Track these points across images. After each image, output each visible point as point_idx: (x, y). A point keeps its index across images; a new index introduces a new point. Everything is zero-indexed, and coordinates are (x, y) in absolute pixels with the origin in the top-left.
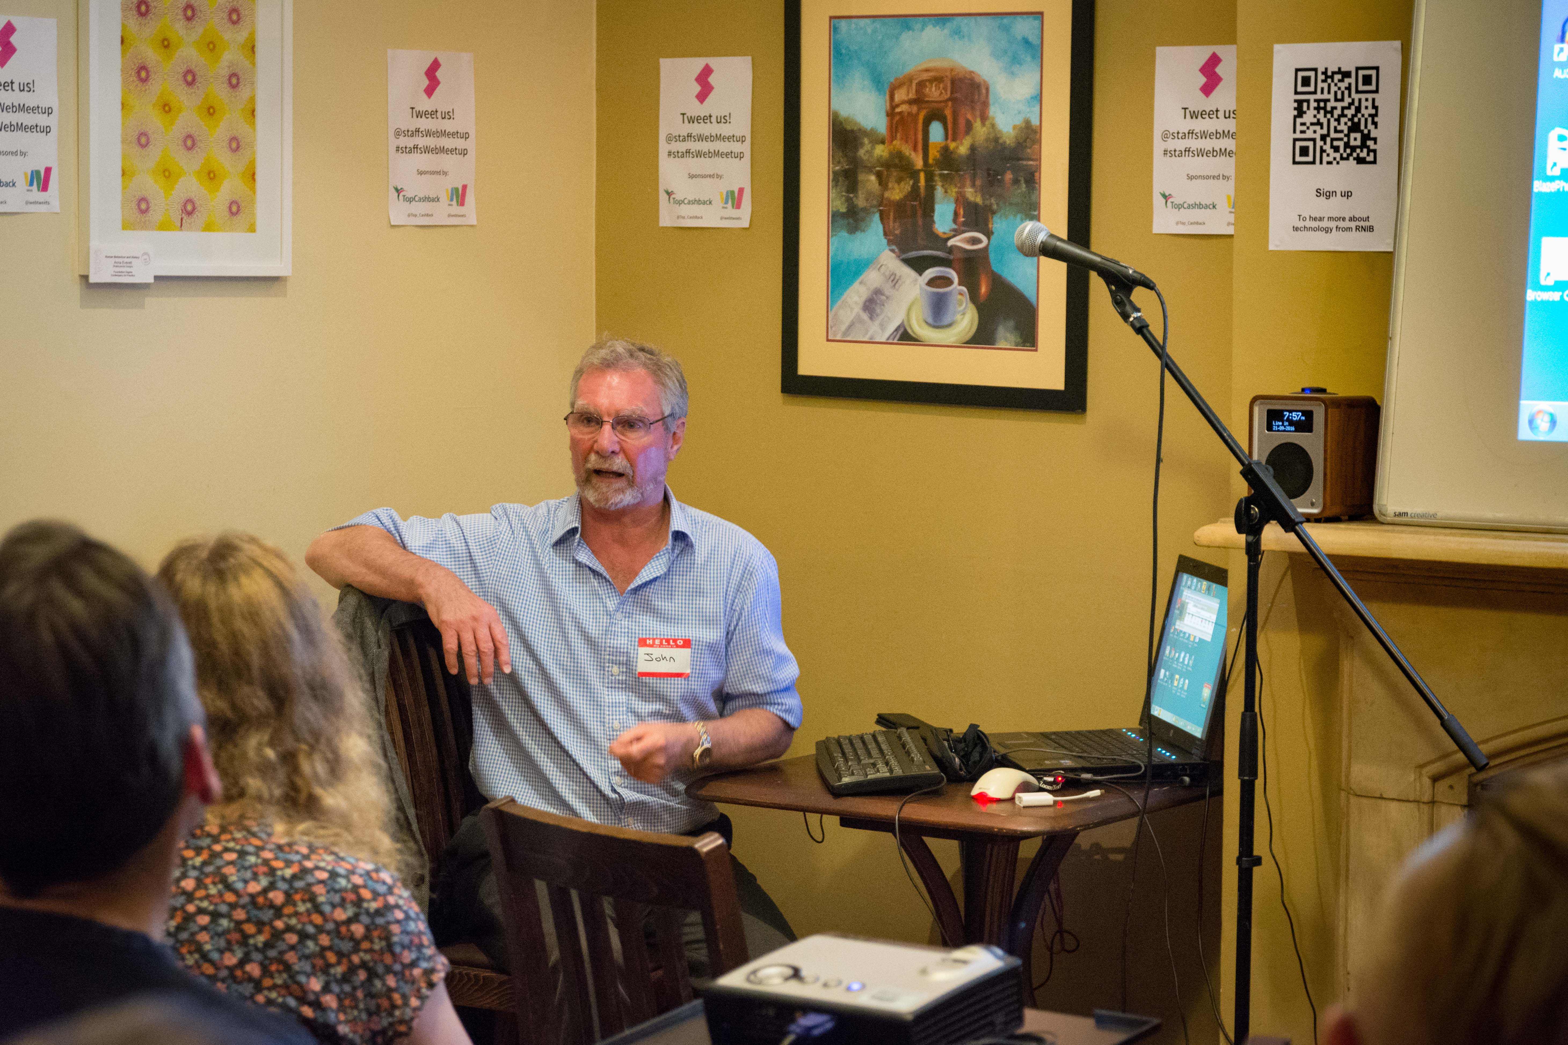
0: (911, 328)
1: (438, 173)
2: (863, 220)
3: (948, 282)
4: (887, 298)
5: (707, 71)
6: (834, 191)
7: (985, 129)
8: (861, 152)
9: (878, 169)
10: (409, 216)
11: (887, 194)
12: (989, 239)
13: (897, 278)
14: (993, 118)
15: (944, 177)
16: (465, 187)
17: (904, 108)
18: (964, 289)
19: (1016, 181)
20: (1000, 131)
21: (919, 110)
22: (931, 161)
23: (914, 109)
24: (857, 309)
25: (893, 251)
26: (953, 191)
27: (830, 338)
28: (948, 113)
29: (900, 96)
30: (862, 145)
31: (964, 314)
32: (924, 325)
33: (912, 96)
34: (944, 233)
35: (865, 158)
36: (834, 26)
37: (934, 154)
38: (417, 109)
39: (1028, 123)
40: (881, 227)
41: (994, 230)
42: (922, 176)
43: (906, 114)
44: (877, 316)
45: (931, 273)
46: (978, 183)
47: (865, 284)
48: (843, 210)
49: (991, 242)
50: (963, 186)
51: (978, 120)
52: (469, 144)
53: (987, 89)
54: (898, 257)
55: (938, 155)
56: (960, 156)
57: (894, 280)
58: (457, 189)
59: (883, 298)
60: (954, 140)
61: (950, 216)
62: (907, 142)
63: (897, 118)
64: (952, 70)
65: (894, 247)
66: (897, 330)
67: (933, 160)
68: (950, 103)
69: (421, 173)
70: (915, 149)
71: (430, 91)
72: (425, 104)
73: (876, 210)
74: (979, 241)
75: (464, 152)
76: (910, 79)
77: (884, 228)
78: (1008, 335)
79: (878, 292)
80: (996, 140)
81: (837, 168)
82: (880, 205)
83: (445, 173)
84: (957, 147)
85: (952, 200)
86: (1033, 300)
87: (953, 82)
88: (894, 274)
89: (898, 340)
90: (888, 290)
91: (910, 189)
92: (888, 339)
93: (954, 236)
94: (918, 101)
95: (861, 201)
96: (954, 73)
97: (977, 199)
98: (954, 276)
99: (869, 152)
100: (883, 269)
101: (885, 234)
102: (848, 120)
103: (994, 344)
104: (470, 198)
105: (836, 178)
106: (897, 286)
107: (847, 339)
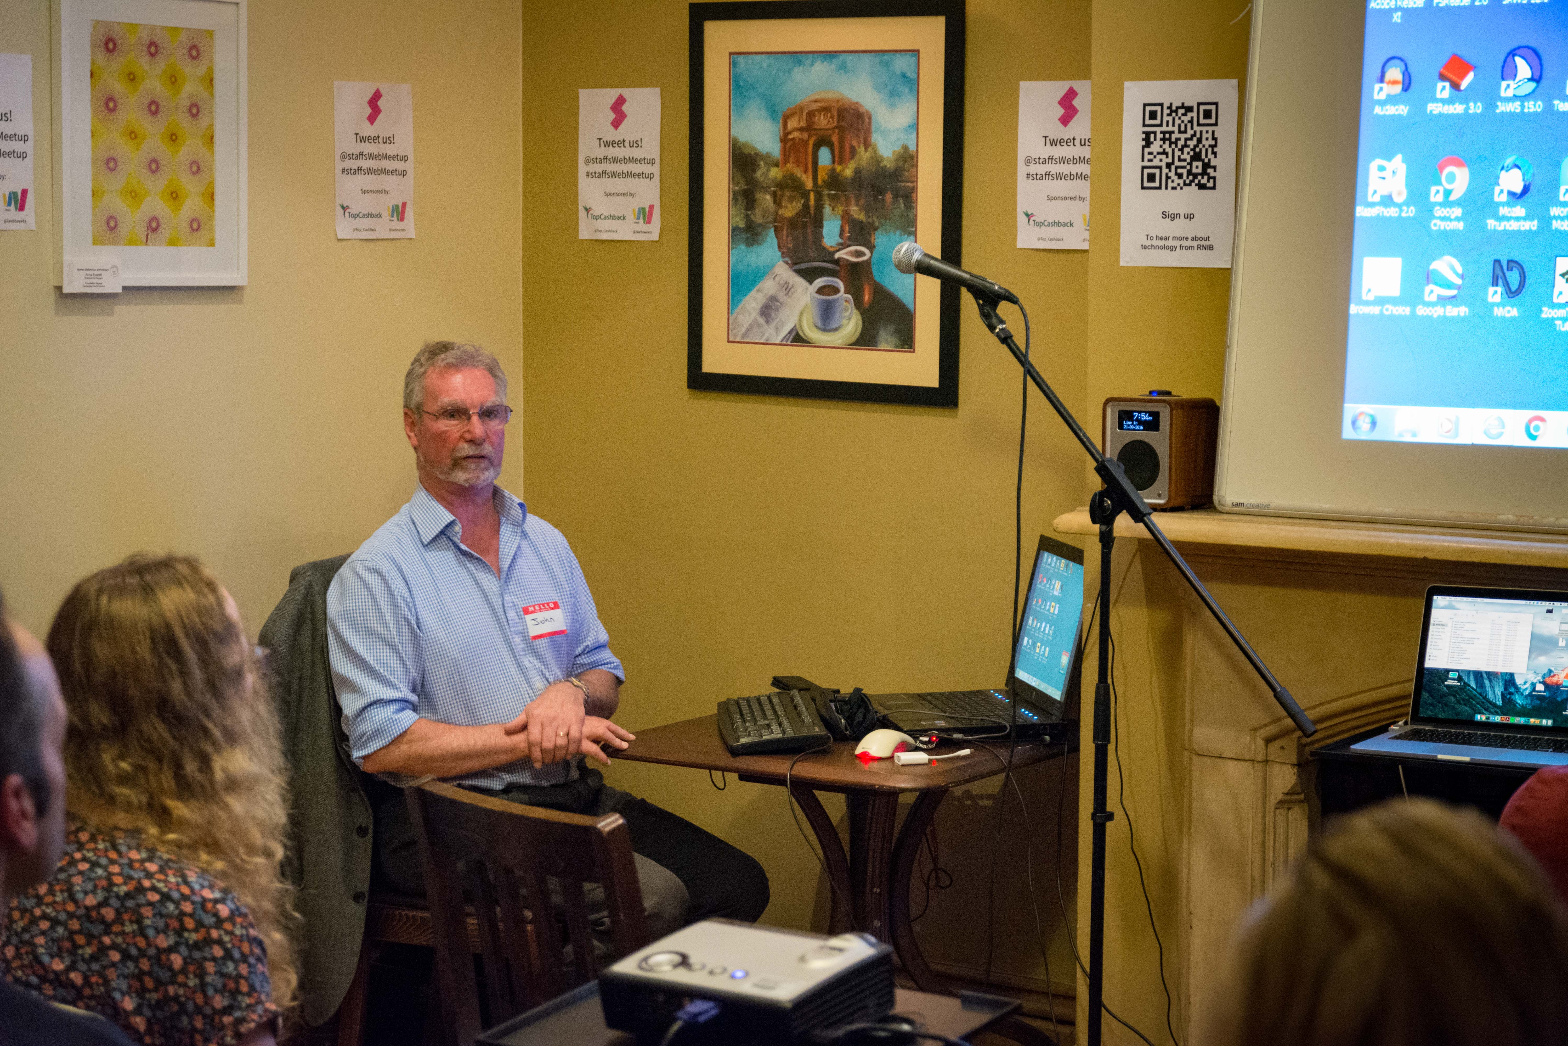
0: (802, 332)
1: (380, 192)
2: (759, 234)
3: (836, 290)
4: (781, 304)
5: (621, 101)
6: (734, 209)
7: (867, 154)
8: (758, 174)
9: (772, 189)
10: (354, 230)
11: (781, 212)
12: (871, 252)
13: (790, 286)
14: (875, 145)
15: (830, 197)
16: (404, 204)
17: (796, 135)
18: (849, 297)
19: (895, 201)
20: (882, 157)
21: (809, 136)
22: (820, 182)
23: (805, 136)
24: (755, 314)
25: (786, 263)
26: (840, 209)
27: (731, 340)
28: (835, 139)
29: (792, 124)
30: (759, 167)
31: (849, 319)
32: (814, 329)
33: (803, 124)
34: (832, 247)
35: (761, 179)
36: (734, 61)
37: (822, 176)
38: (361, 134)
39: (906, 148)
40: (775, 241)
41: (876, 244)
42: (812, 195)
43: (798, 140)
44: (773, 319)
45: (820, 282)
46: (863, 201)
47: (761, 292)
48: (742, 225)
49: (874, 254)
50: (847, 205)
51: (862, 146)
52: (409, 166)
53: (870, 118)
54: (791, 267)
55: (826, 177)
56: (846, 178)
57: (788, 289)
58: (397, 206)
59: (778, 304)
60: (840, 163)
61: (837, 230)
62: (798, 165)
63: (790, 144)
64: (838, 101)
65: (787, 259)
66: (790, 333)
67: (823, 181)
68: (836, 131)
69: (364, 192)
70: (806, 171)
71: (372, 119)
72: (368, 130)
73: (771, 225)
74: (861, 254)
75: (404, 173)
76: (801, 109)
77: (778, 242)
78: (889, 338)
79: (773, 299)
80: (878, 163)
81: (737, 188)
82: (775, 222)
83: (387, 192)
84: (843, 170)
85: (839, 217)
86: (911, 307)
87: (839, 111)
88: (787, 283)
89: (792, 342)
90: (782, 297)
91: (801, 207)
92: (782, 341)
93: (840, 250)
94: (809, 128)
95: (758, 218)
96: (841, 103)
97: (862, 217)
98: (841, 285)
99: (765, 174)
100: (777, 279)
101: (780, 247)
102: (746, 145)
103: (876, 346)
104: (409, 213)
105: (735, 197)
106: (790, 293)
107: (746, 340)
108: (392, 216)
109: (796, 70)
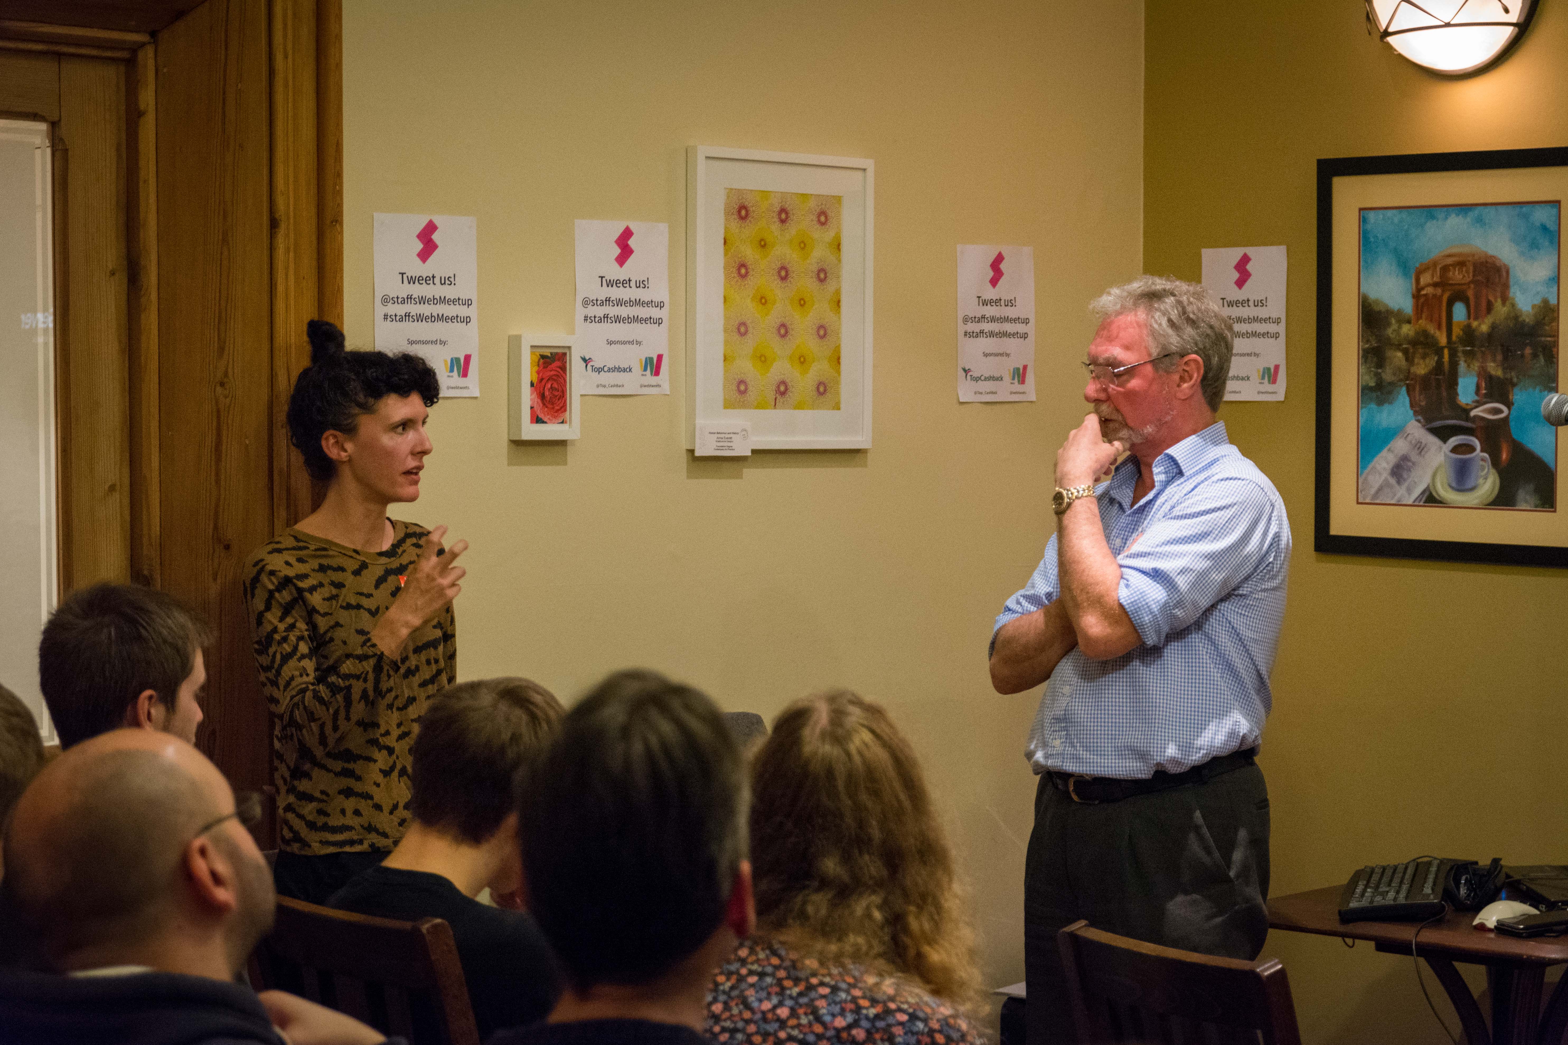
0: (1436, 492)
1: (1001, 355)
2: (1390, 393)
3: (1472, 449)
4: (1414, 464)
5: (1245, 259)
6: (1363, 367)
7: (1505, 308)
8: (1389, 332)
9: (1404, 346)
10: (975, 393)
11: (1413, 369)
12: (1510, 409)
13: (1422, 446)
14: (1514, 299)
15: (1466, 353)
16: (1025, 367)
17: (1429, 290)
18: (1486, 455)
19: (1535, 356)
20: (1521, 311)
21: (1443, 291)
22: (1454, 338)
23: (1439, 291)
24: (1385, 475)
25: (1419, 421)
26: (1476, 365)
27: (1360, 501)
28: (1470, 293)
29: (1425, 279)
30: (1389, 324)
31: (1486, 479)
32: (1448, 489)
33: (1436, 279)
34: (1467, 404)
35: (1392, 336)
36: (1364, 217)
37: (1457, 332)
38: (983, 298)
39: (1546, 302)
42: (1446, 351)
43: (1431, 296)
44: (1405, 480)
45: (1454, 441)
46: (1499, 357)
47: (1392, 452)
48: (1372, 384)
50: (1484, 361)
51: (1499, 300)
52: (1030, 329)
53: (1508, 272)
54: (1424, 426)
55: (1461, 333)
56: (1482, 334)
57: (1420, 448)
58: (1018, 369)
59: (1410, 464)
60: (1476, 318)
61: (1473, 388)
62: (1431, 321)
63: (1422, 300)
64: (1474, 255)
65: (1420, 418)
66: (1423, 493)
67: (1457, 337)
68: (1472, 286)
69: (986, 355)
70: (1439, 327)
71: (994, 282)
72: (990, 293)
73: (1402, 383)
74: (1500, 411)
75: (1025, 336)
76: (1435, 264)
77: (1410, 401)
78: (1528, 497)
79: (1405, 458)
80: (1516, 318)
81: (1367, 346)
82: (1407, 380)
83: (1008, 355)
84: (1479, 325)
85: (1474, 373)
86: (1552, 465)
87: (1475, 265)
88: (1419, 442)
89: (1425, 502)
90: (1414, 456)
91: (1434, 365)
92: (1414, 502)
93: (1476, 407)
94: (1442, 284)
95: (1388, 376)
96: (1476, 258)
97: (1498, 373)
98: (1476, 443)
99: (1397, 331)
100: (1410, 438)
101: (1412, 406)
102: (1377, 302)
103: (1514, 506)
104: (1030, 377)
105: (1365, 355)
106: (1423, 453)
107: (1376, 502)
108: (1013, 379)
109: (1428, 224)
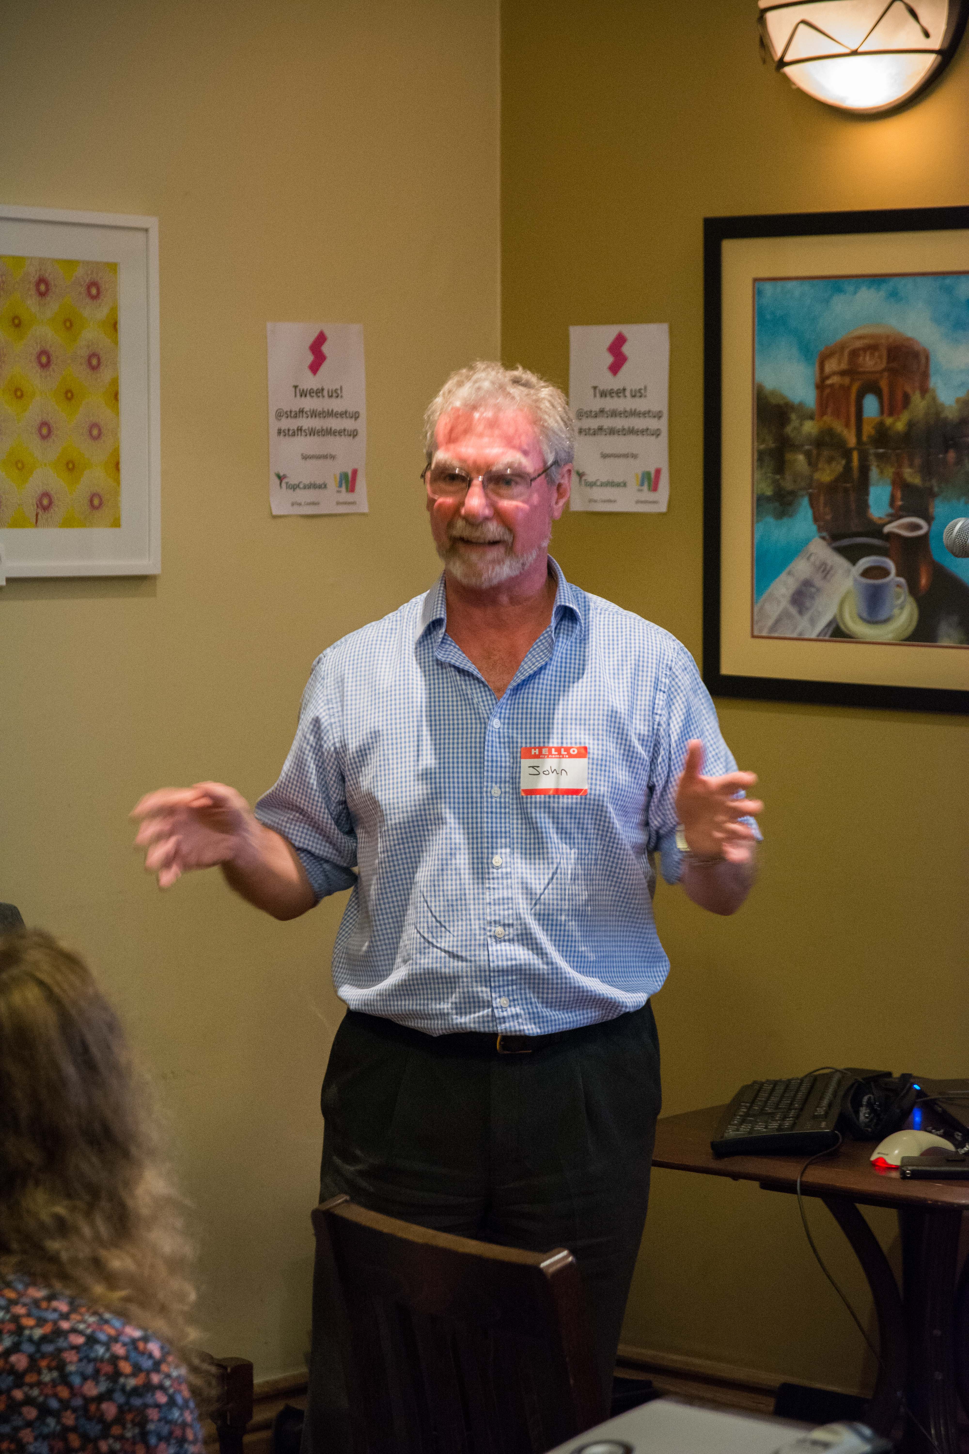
0: (844, 624)
1: (325, 457)
2: (790, 504)
3: (885, 572)
4: (818, 590)
6: (759, 472)
7: (925, 402)
8: (788, 429)
9: (807, 447)
10: (293, 504)
11: (817, 476)
12: (930, 525)
13: (828, 568)
14: (934, 391)
15: (879, 456)
17: (834, 380)
18: (902, 580)
19: (959, 461)
20: (942, 405)
21: (853, 380)
22: (865, 438)
23: (847, 380)
24: (785, 603)
25: (823, 538)
26: (890, 471)
27: (755, 633)
28: (884, 384)
29: (831, 366)
30: (791, 420)
31: (902, 608)
32: (859, 620)
33: (844, 366)
34: (880, 518)
35: (792, 435)
37: (868, 430)
38: (301, 387)
42: (855, 456)
43: (837, 386)
44: (807, 609)
45: (865, 562)
46: (918, 461)
47: (793, 575)
48: (769, 492)
50: (900, 466)
51: (918, 392)
52: (360, 425)
53: (927, 358)
54: (829, 544)
55: (873, 432)
56: (898, 433)
57: (825, 571)
59: (813, 590)
60: (891, 414)
62: (838, 416)
63: (827, 391)
64: (888, 337)
65: (824, 534)
66: (829, 625)
67: (869, 437)
68: (886, 374)
69: (305, 457)
70: (847, 425)
72: (310, 382)
73: (805, 492)
74: (917, 527)
75: (354, 434)
76: (841, 347)
77: (814, 514)
78: (952, 631)
79: (807, 583)
80: (938, 414)
81: (762, 447)
82: (810, 488)
83: (333, 457)
84: (895, 422)
85: (889, 481)
87: (890, 350)
88: (824, 564)
89: (831, 637)
90: (818, 582)
91: (842, 470)
92: (819, 635)
93: (891, 522)
94: (850, 372)
95: (788, 484)
96: (891, 340)
97: (917, 480)
98: (891, 565)
99: (798, 429)
100: (812, 558)
101: (816, 519)
102: (773, 393)
103: (936, 642)
104: (361, 482)
105: (761, 458)
106: (829, 576)
107: (773, 635)
